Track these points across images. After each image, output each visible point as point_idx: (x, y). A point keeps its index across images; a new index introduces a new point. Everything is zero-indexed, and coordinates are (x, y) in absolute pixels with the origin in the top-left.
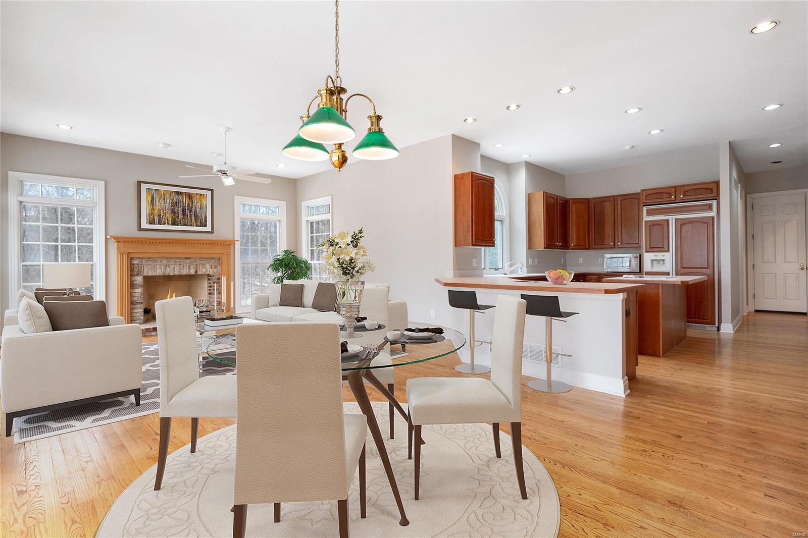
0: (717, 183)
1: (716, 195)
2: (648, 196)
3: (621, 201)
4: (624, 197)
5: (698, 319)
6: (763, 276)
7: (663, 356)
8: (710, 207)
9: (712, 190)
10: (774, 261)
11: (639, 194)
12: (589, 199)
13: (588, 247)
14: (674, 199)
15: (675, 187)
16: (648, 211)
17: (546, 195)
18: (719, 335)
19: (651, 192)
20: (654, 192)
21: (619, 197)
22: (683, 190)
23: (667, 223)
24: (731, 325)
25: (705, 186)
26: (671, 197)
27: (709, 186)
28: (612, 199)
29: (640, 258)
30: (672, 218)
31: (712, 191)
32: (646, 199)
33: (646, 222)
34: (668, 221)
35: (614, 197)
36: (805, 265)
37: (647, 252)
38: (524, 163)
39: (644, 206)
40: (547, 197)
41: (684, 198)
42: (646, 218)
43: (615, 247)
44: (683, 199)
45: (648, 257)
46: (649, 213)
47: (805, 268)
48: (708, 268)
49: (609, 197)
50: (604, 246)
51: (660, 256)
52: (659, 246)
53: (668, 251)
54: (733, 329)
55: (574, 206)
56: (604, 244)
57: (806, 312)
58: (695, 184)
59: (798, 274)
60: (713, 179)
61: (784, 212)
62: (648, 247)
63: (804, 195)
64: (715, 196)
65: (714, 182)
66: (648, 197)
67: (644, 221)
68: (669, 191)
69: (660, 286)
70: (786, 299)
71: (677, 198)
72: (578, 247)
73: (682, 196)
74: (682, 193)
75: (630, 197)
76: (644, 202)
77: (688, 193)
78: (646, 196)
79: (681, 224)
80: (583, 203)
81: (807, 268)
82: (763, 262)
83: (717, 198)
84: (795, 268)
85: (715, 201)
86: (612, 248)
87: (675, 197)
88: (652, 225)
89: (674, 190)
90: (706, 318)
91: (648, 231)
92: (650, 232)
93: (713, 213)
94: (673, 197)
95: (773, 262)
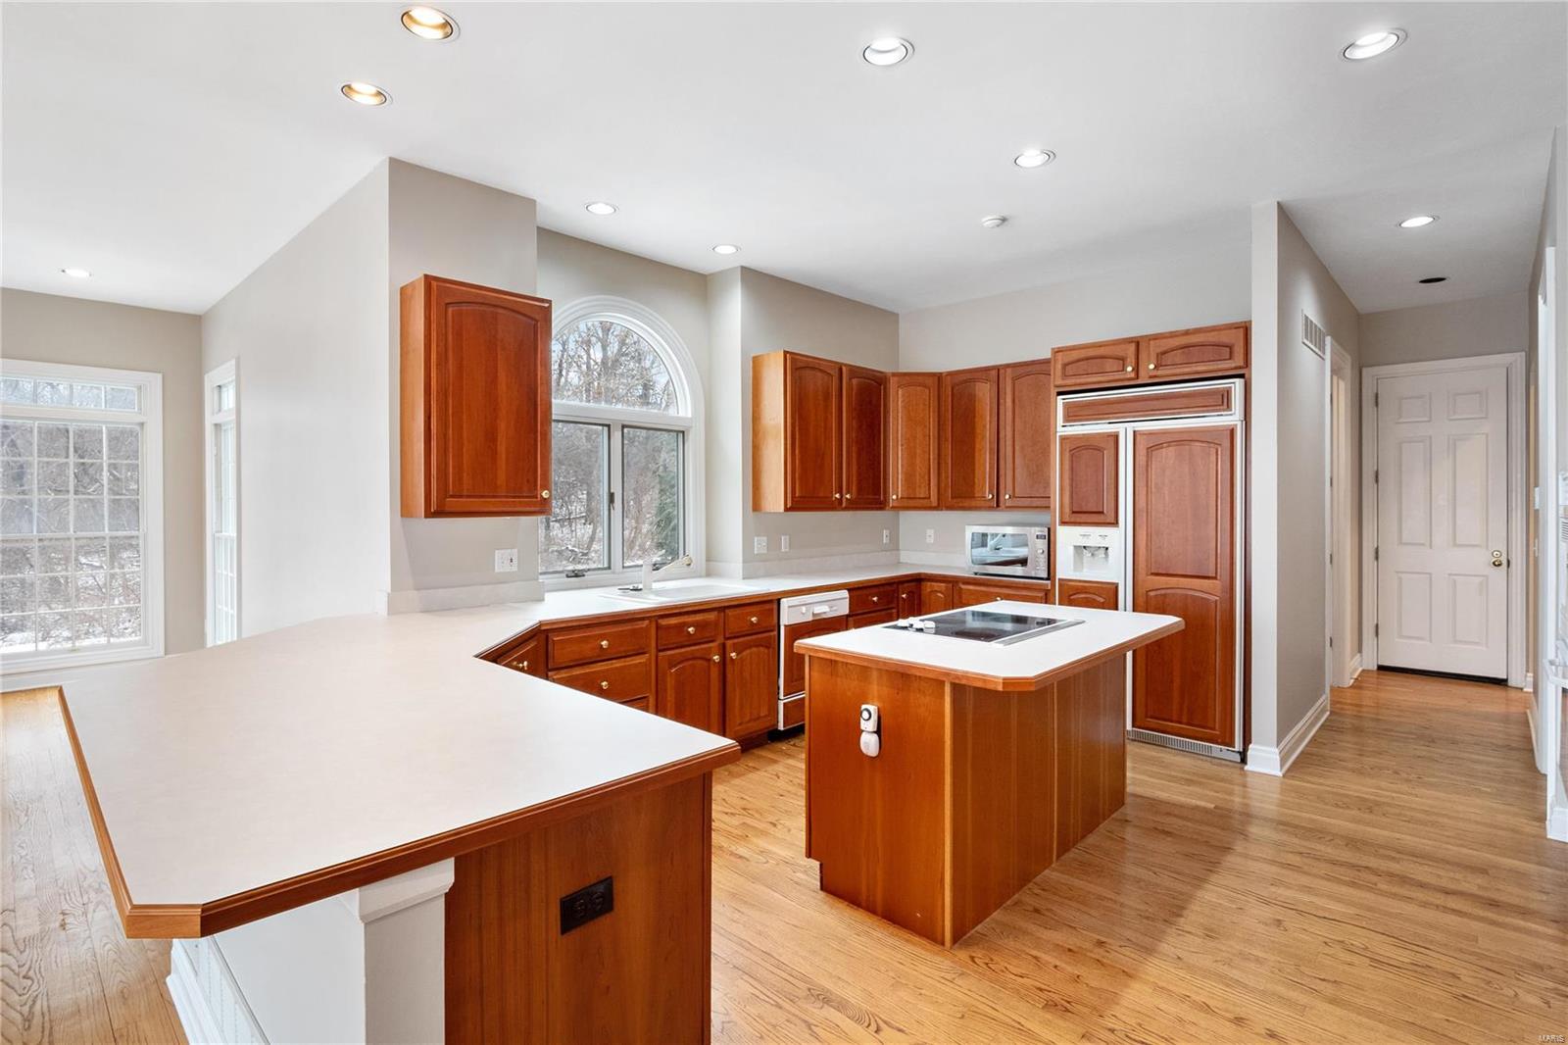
0: (1246, 329)
1: (1242, 364)
2: (1068, 368)
3: (1014, 380)
4: (1020, 371)
5: (1188, 724)
6: (1400, 579)
7: (955, 940)
8: (1223, 401)
9: (1231, 347)
10: (1428, 544)
11: (1047, 362)
12: (941, 373)
13: (935, 504)
14: (1133, 375)
15: (1137, 342)
16: (1067, 407)
17: (794, 361)
18: (1244, 774)
19: (1075, 355)
20: (1083, 354)
21: (1009, 370)
22: (1155, 348)
23: (1112, 444)
24: (1277, 751)
25: (1211, 338)
26: (1124, 369)
27: (1224, 338)
28: (994, 373)
29: (1050, 539)
30: (1125, 430)
31: (1231, 353)
32: (1065, 376)
33: (1063, 439)
34: (1116, 437)
35: (998, 368)
36: (1504, 555)
37: (1063, 523)
38: (739, 269)
39: (1059, 394)
40: (798, 367)
41: (1159, 373)
42: (1063, 429)
43: (998, 506)
44: (1155, 377)
45: (1068, 537)
46: (1073, 414)
47: (1505, 562)
48: (1215, 578)
49: (987, 369)
50: (973, 504)
51: (1094, 535)
52: (1092, 511)
53: (1115, 523)
54: (1282, 766)
55: (900, 392)
56: (974, 497)
57: (1505, 677)
58: (1187, 333)
59: (1486, 576)
60: (1237, 318)
61: (1455, 413)
62: (1067, 510)
63: (1505, 370)
64: (1240, 368)
65: (1235, 326)
66: (1070, 370)
67: (1058, 434)
68: (1118, 351)
69: (947, 689)
70: (1456, 642)
71: (1142, 373)
72: (912, 503)
73: (1152, 366)
74: (1153, 357)
75: (1029, 368)
76: (1059, 382)
77: (1169, 359)
78: (1065, 365)
79: (1150, 447)
80: (925, 387)
81: (1508, 562)
82: (1401, 543)
83: (1243, 374)
84: (1481, 559)
85: (1237, 380)
86: (990, 508)
87: (1136, 370)
88: (1078, 448)
89: (1132, 347)
90: (1210, 724)
91: (1067, 467)
92: (1072, 469)
93: (1233, 418)
94: (1129, 369)
95: (1423, 544)
